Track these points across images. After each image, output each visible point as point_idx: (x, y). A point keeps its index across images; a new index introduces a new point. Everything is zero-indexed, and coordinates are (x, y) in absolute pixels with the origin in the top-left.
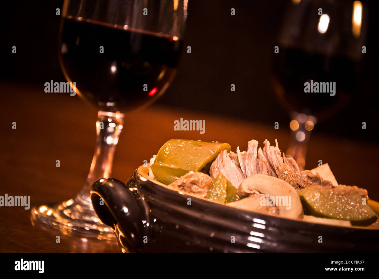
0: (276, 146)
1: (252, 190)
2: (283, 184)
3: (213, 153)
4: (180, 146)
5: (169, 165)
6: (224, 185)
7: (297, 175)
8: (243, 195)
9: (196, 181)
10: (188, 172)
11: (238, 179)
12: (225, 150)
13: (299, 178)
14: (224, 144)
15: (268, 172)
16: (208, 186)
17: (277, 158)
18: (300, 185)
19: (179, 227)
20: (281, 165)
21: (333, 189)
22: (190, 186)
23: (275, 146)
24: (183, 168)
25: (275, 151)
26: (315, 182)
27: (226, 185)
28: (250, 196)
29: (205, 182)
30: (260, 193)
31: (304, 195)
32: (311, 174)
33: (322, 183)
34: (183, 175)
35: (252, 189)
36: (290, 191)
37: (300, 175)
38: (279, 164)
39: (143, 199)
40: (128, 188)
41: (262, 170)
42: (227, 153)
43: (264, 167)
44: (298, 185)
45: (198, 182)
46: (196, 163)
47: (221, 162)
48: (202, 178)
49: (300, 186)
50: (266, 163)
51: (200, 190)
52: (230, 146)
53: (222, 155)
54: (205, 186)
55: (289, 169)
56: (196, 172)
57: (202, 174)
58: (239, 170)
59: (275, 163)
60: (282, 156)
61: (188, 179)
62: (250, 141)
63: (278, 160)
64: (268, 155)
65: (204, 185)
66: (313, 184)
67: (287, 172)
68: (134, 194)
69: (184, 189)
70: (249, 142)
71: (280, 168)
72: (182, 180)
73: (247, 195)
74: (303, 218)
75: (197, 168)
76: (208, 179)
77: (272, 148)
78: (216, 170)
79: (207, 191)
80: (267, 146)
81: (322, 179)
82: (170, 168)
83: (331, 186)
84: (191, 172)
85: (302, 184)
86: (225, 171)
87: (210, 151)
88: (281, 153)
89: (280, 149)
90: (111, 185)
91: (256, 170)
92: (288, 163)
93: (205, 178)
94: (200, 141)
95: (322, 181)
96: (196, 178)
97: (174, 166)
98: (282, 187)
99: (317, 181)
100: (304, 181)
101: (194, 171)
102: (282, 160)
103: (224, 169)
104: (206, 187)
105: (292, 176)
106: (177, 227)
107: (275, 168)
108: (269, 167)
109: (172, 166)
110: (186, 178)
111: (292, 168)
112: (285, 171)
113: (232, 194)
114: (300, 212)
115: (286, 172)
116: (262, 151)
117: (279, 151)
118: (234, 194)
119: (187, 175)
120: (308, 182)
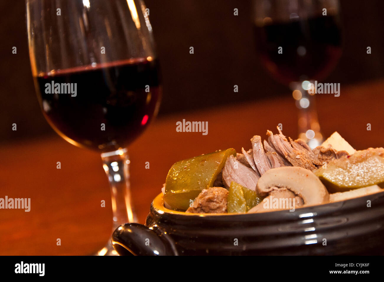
0: (280, 134)
1: (269, 188)
2: (299, 171)
3: (219, 163)
4: (185, 168)
5: (180, 191)
6: (241, 192)
7: (310, 155)
8: (262, 195)
9: (212, 198)
10: (200, 191)
11: (253, 180)
12: (231, 156)
13: (313, 157)
14: (228, 150)
15: (279, 162)
16: (225, 199)
17: (284, 145)
18: (316, 164)
19: (210, 251)
20: (290, 151)
21: (349, 158)
22: (208, 204)
23: (278, 133)
24: (195, 190)
25: (280, 139)
26: (330, 155)
27: (242, 192)
28: (270, 194)
29: (221, 195)
30: (279, 187)
31: (323, 175)
32: (324, 149)
33: (336, 155)
34: (197, 196)
35: (270, 186)
36: (307, 176)
37: (313, 153)
38: (289, 151)
39: (165, 233)
40: (148, 228)
41: (274, 163)
42: (234, 157)
43: (274, 159)
44: (314, 164)
45: (214, 198)
46: (206, 179)
47: (230, 169)
48: (217, 192)
49: (316, 166)
50: (275, 154)
51: (218, 205)
52: (234, 150)
53: (229, 162)
54: (222, 199)
55: (300, 151)
56: (209, 188)
57: (216, 189)
58: (251, 171)
59: (284, 151)
60: (289, 141)
61: (203, 199)
62: (252, 138)
63: (286, 147)
64: (275, 145)
65: (220, 199)
66: (329, 158)
67: (299, 155)
68: (155, 232)
69: (202, 209)
70: (251, 140)
71: (291, 155)
72: (198, 202)
73: (267, 195)
74: (329, 198)
75: (208, 184)
76: (223, 191)
77: (277, 136)
78: (228, 178)
79: (226, 203)
80: (271, 137)
81: (336, 151)
82: (182, 194)
83: (346, 156)
84: (204, 191)
85: (318, 162)
86: (238, 175)
87: (216, 162)
88: (287, 139)
89: (284, 135)
90: (129, 231)
91: (267, 165)
92: (297, 146)
93: (219, 192)
94: (203, 154)
95: (336, 153)
96: (210, 195)
97: (185, 189)
98: (298, 174)
99: (332, 155)
100: (319, 158)
101: (206, 188)
102: (290, 146)
103: (236, 174)
104: (224, 200)
105: (305, 158)
106: (207, 251)
107: (286, 157)
108: (279, 158)
109: (184, 190)
110: (201, 198)
111: (303, 149)
112: (297, 155)
113: (251, 198)
114: (325, 194)
115: (298, 157)
116: (267, 144)
117: (284, 137)
118: (253, 197)
119: (200, 195)
120: (323, 158)
